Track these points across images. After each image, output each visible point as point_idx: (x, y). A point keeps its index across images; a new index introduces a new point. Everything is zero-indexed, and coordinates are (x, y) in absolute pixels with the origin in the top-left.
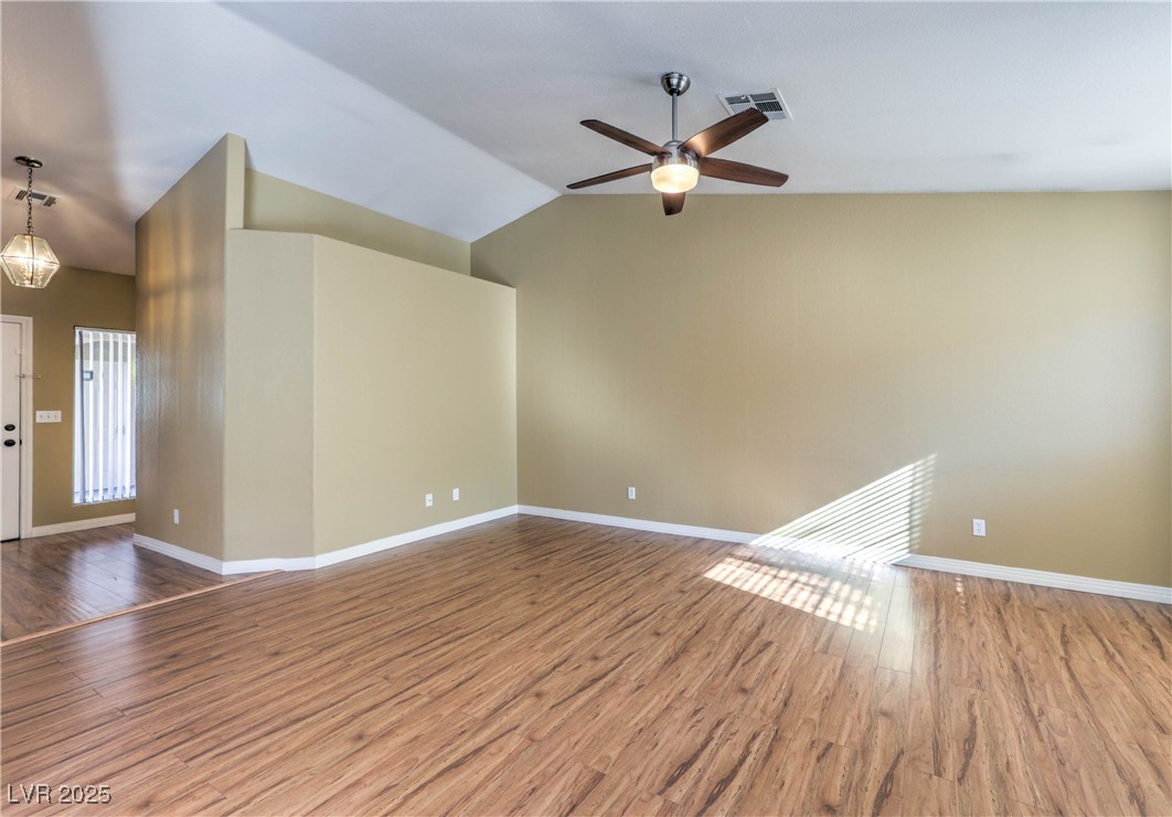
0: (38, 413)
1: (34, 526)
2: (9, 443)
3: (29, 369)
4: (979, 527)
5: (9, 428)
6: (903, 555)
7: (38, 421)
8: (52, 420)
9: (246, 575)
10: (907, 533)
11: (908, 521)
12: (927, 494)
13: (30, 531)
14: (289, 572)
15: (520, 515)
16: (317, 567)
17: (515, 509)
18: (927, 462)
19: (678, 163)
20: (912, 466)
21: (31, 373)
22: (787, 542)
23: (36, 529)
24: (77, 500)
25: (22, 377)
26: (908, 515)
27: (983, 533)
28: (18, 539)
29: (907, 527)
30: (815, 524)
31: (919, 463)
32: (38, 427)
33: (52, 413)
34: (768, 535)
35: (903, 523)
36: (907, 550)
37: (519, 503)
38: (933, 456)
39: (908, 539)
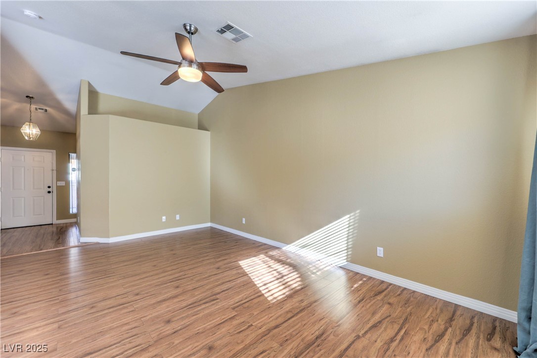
0: (58, 182)
1: (57, 220)
2: (49, 192)
3: (55, 168)
4: (380, 252)
5: (49, 187)
6: (343, 262)
7: (58, 185)
8: (62, 185)
9: (86, 243)
10: (346, 251)
11: (346, 245)
12: (356, 231)
13: (55, 222)
14: (101, 243)
15: (211, 227)
16: (110, 242)
17: (209, 225)
18: (356, 214)
19: (188, 67)
20: (348, 216)
21: (55, 169)
22: (297, 250)
23: (58, 221)
24: (71, 212)
25: (53, 170)
26: (346, 242)
27: (382, 255)
28: (52, 224)
29: (346, 248)
30: (307, 243)
31: (352, 214)
32: (57, 187)
33: (62, 182)
34: (289, 246)
35: (343, 246)
36: (346, 260)
37: (211, 222)
38: (358, 211)
39: (346, 254)
